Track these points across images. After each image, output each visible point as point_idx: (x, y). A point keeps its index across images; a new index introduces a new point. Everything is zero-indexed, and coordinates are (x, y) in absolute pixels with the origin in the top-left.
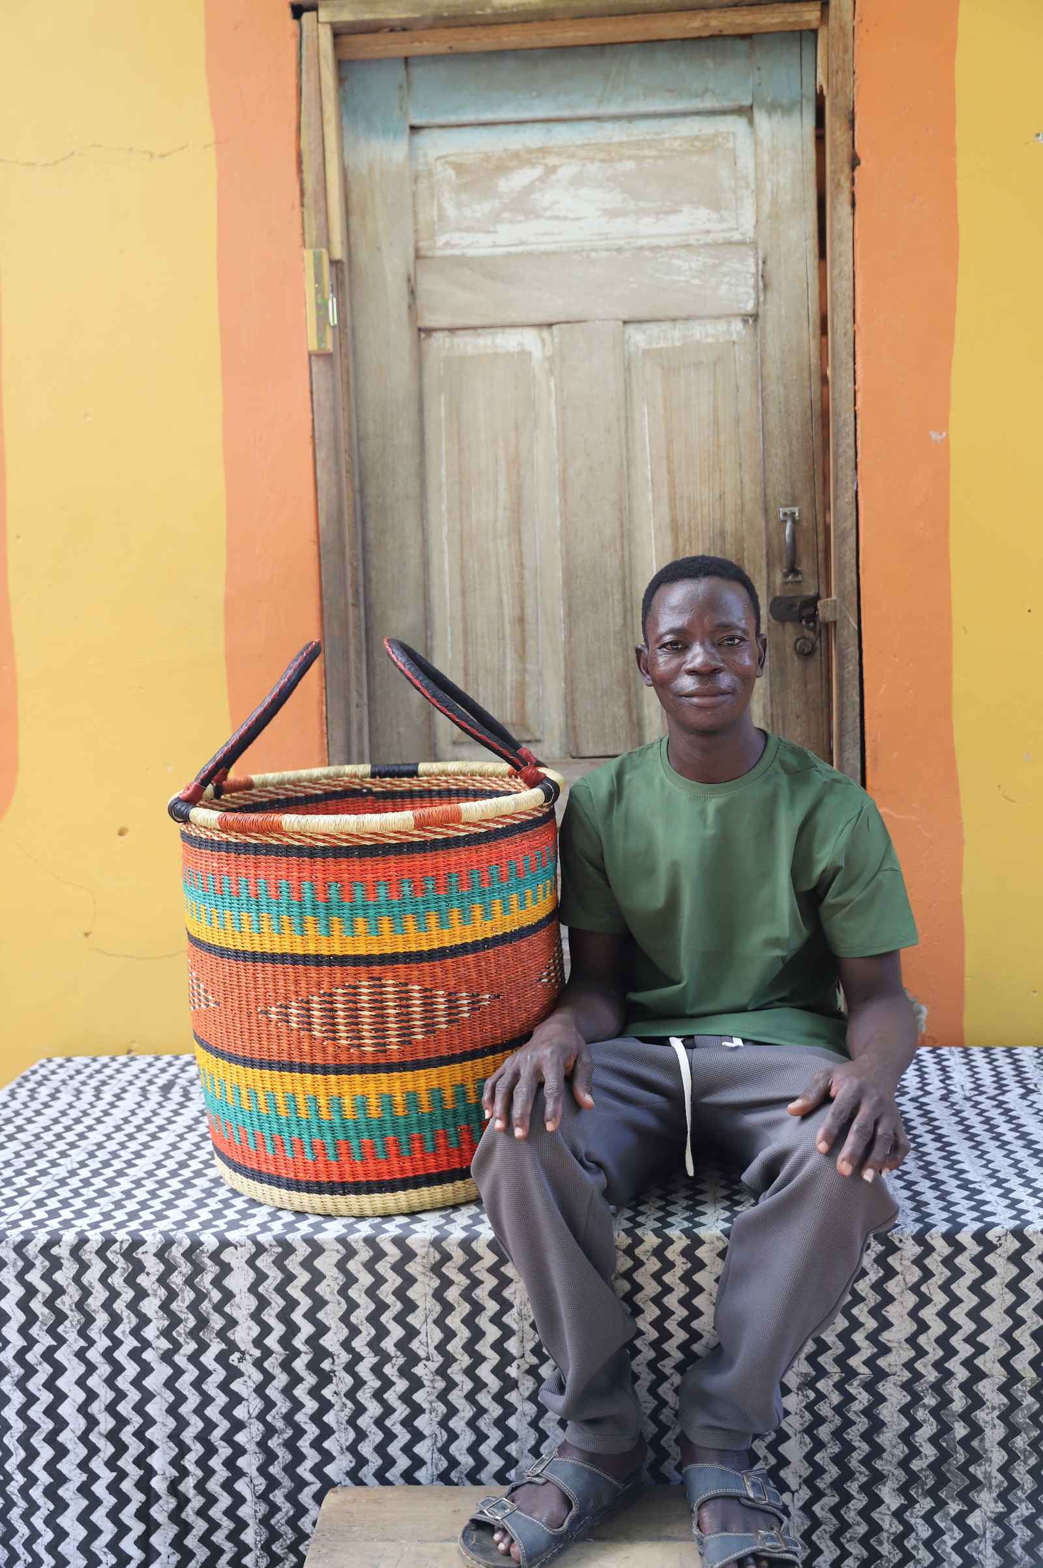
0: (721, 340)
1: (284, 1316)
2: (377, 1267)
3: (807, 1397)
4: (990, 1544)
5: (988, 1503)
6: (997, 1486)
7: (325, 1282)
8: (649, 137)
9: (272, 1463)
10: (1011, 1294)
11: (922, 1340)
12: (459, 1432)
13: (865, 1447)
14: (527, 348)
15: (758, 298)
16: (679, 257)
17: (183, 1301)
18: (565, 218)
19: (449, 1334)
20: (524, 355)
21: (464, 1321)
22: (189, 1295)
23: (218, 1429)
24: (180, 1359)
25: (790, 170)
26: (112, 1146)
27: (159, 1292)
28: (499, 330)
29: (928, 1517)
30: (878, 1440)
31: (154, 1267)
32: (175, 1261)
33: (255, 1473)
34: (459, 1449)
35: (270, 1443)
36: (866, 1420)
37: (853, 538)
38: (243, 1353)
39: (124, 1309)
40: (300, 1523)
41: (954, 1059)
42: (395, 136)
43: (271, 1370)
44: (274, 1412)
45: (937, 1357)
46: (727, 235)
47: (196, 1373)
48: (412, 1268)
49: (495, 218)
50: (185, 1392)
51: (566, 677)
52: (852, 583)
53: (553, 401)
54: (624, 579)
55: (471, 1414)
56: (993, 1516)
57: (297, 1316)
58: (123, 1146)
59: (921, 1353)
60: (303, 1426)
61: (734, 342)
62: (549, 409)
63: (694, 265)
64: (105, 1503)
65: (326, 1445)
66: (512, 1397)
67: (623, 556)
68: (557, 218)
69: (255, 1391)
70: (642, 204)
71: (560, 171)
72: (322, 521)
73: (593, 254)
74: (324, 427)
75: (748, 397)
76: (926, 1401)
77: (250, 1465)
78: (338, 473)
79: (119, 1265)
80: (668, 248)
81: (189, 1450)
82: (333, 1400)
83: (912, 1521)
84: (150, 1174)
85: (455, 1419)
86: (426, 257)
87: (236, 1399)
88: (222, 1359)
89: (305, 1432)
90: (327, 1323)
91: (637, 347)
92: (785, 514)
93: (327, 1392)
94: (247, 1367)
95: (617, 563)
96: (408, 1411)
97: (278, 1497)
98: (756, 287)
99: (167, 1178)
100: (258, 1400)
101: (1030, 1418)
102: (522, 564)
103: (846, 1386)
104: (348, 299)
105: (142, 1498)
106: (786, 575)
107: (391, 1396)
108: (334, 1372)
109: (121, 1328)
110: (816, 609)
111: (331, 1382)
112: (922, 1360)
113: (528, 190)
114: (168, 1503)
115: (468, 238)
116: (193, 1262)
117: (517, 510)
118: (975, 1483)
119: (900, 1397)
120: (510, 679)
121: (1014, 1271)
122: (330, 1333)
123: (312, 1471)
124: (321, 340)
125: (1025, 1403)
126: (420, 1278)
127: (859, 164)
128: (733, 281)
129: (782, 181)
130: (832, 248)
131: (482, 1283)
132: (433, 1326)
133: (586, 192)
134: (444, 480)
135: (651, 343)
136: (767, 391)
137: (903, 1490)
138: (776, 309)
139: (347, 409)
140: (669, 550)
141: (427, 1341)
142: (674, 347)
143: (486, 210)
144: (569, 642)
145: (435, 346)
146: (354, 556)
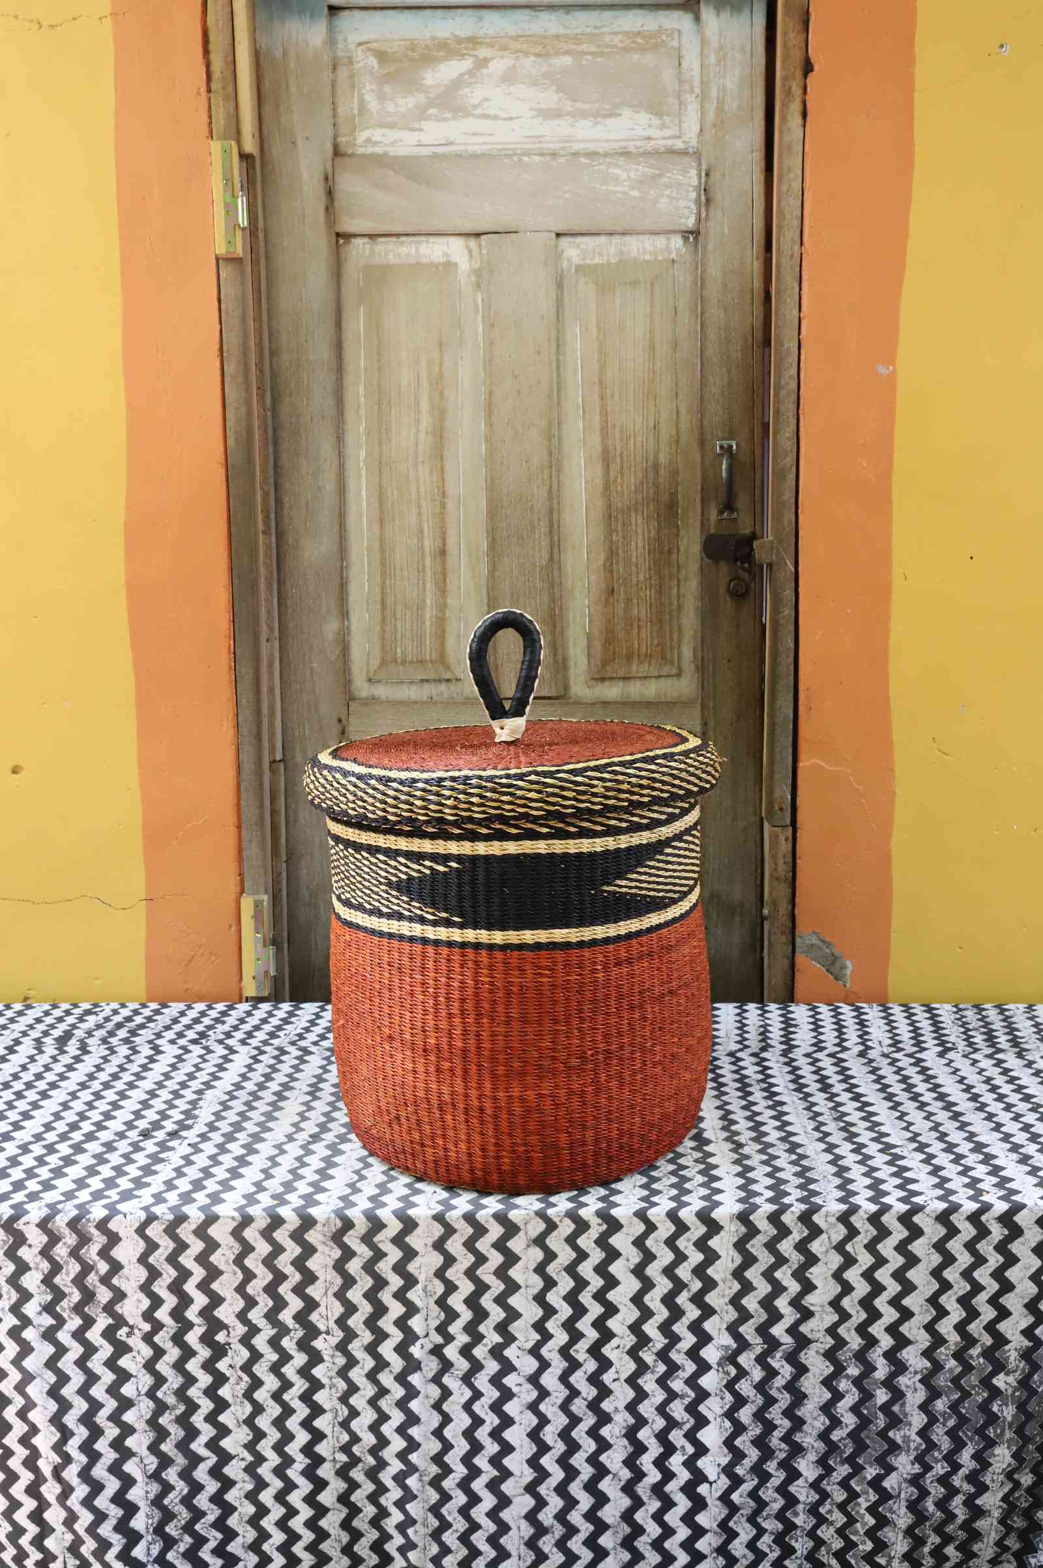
0: (660, 258)
1: (176, 1287)
2: (274, 1235)
3: (728, 1374)
4: (904, 1504)
5: (905, 1464)
6: (916, 1449)
7: (219, 1251)
8: (588, 30)
9: (164, 1440)
10: (937, 1255)
11: (846, 1303)
12: (360, 1409)
13: (787, 1424)
14: (454, 259)
15: (699, 213)
16: (617, 166)
17: (68, 1274)
18: (496, 117)
19: (350, 1309)
20: (449, 266)
21: (366, 1296)
22: (74, 1268)
23: (104, 1409)
24: (64, 1336)
25: (737, 73)
27: (41, 1266)
28: (423, 238)
29: (844, 1484)
30: (799, 1414)
31: (37, 1238)
32: (59, 1232)
33: (145, 1452)
34: (360, 1425)
35: (161, 1420)
36: (788, 1396)
37: (793, 476)
38: (132, 1327)
39: (3, 1284)
40: (195, 1502)
41: (873, 1014)
42: (312, 17)
43: (161, 1345)
44: (165, 1387)
45: (861, 1320)
46: (670, 142)
47: (81, 1350)
48: (312, 1237)
49: (421, 114)
50: (68, 1372)
52: (790, 522)
53: (480, 318)
54: (551, 511)
55: (372, 1393)
56: (909, 1477)
57: (190, 1287)
59: (844, 1316)
60: (196, 1400)
61: (673, 261)
62: (476, 328)
63: (632, 175)
65: (221, 1418)
66: (415, 1379)
67: (550, 488)
68: (486, 116)
69: (144, 1366)
70: (579, 105)
71: (490, 64)
72: (231, 442)
73: (525, 159)
74: (233, 340)
75: (685, 317)
76: (849, 1371)
77: (140, 1444)
78: (248, 389)
80: (606, 155)
81: (72, 1434)
82: (228, 1373)
83: (829, 1489)
84: (38, 1137)
85: (355, 1396)
86: (344, 155)
87: (124, 1376)
88: (109, 1334)
89: (199, 1407)
90: (222, 1294)
91: (570, 262)
92: (722, 447)
93: (222, 1366)
94: (136, 1342)
95: (544, 494)
96: (307, 1385)
97: (171, 1475)
98: (698, 201)
99: (56, 1143)
100: (148, 1376)
101: (951, 1381)
102: (444, 493)
103: (769, 1360)
104: (260, 199)
105: (31, 1476)
106: (721, 512)
107: (289, 1371)
108: (229, 1344)
110: (752, 549)
111: (226, 1354)
112: (846, 1324)
113: (457, 84)
114: (55, 1486)
115: (392, 135)
116: (79, 1233)
117: (439, 434)
118: (894, 1447)
119: (822, 1367)
120: (429, 613)
121: (942, 1231)
122: (225, 1304)
123: (207, 1445)
124: (230, 242)
125: (947, 1367)
126: (320, 1247)
127: (812, 70)
128: (673, 195)
129: (729, 86)
130: (780, 162)
131: (386, 1255)
132: (334, 1299)
133: (520, 90)
134: (362, 399)
135: (585, 258)
136: (707, 315)
137: (822, 1462)
138: (720, 226)
139: (258, 319)
140: (599, 481)
141: (327, 1314)
142: (609, 264)
143: (410, 106)
144: (493, 577)
145: (354, 253)
146: (265, 480)
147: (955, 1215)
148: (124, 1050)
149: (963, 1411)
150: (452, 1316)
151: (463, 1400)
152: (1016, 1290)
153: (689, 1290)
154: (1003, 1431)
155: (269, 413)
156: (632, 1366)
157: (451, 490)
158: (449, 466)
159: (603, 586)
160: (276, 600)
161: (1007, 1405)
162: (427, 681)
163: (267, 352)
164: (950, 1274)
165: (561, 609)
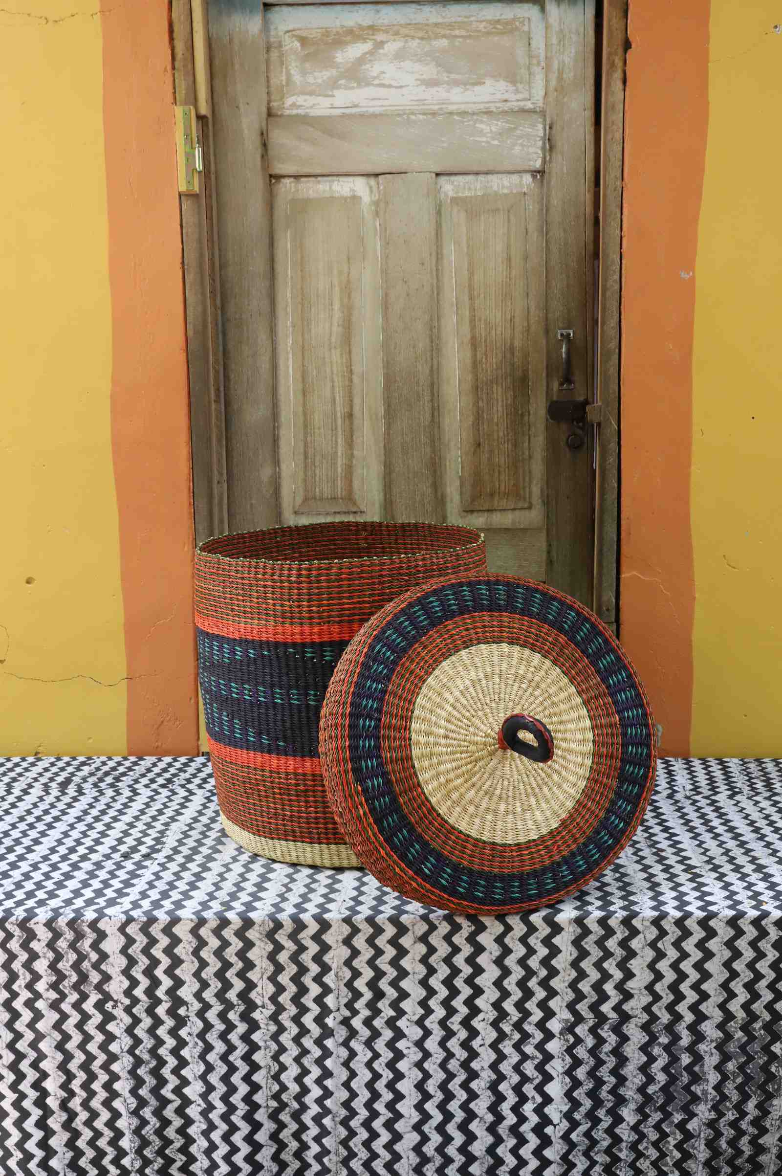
0: (515, 191)
1: (149, 972)
2: (223, 933)
3: (568, 1041)
4: (703, 1142)
5: (703, 1111)
6: (712, 1100)
7: (181, 946)
8: (459, 19)
9: (141, 1087)
10: (728, 951)
11: (658, 987)
12: (287, 1065)
13: (613, 1080)
14: (359, 194)
15: (544, 158)
16: (482, 122)
17: (67, 961)
18: (390, 86)
19: (280, 989)
20: (355, 199)
21: (292, 979)
22: (73, 957)
23: (97, 1061)
24: (66, 1007)
25: (573, 50)
27: (47, 955)
28: (335, 178)
29: (657, 1127)
30: (622, 1073)
31: (44, 934)
32: (61, 930)
33: (127, 1095)
34: (287, 1078)
35: (139, 1071)
36: (614, 1059)
37: (617, 356)
38: (116, 1002)
39: (20, 967)
40: (165, 1133)
41: (678, 766)
42: (251, 11)
43: (138, 1015)
44: (141, 1047)
45: (669, 1001)
46: (522, 104)
47: (79, 1017)
48: (252, 934)
49: (334, 84)
50: (70, 1033)
51: (385, 462)
52: (614, 392)
53: (378, 238)
54: (432, 384)
55: (297, 1053)
56: (707, 1121)
57: (159, 972)
58: (24, 834)
59: (657, 998)
60: (165, 1058)
61: (525, 193)
62: (376, 245)
63: (493, 129)
64: (11, 1115)
65: (183, 1072)
66: (329, 1043)
67: (432, 367)
68: (382, 85)
69: (125, 1031)
70: (453, 76)
71: (386, 46)
72: (190, 333)
73: (413, 117)
74: (192, 257)
75: (534, 236)
76: (661, 1040)
77: (124, 1089)
78: (203, 294)
79: (16, 934)
80: (474, 114)
81: (75, 1077)
82: (187, 1039)
83: (645, 1131)
84: (45, 858)
85: (284, 1055)
86: (277, 116)
87: (110, 1038)
88: (99, 1006)
89: (167, 1062)
90: (183, 978)
91: (446, 195)
92: (562, 335)
93: (183, 1033)
94: (119, 1012)
95: (427, 371)
96: (247, 1048)
97: (147, 1113)
98: (543, 148)
99: (59, 862)
100: (129, 1038)
101: (739, 1048)
102: (351, 370)
103: (599, 1031)
104: (212, 149)
105: (40, 1112)
106: (561, 384)
107: (234, 1037)
108: (188, 1017)
109: (18, 983)
110: (585, 412)
111: (185, 1025)
112: (658, 1004)
113: (361, 61)
114: (61, 1116)
115: (311, 100)
116: (75, 931)
117: (348, 326)
118: (695, 1099)
119: (640, 1037)
120: (340, 462)
121: (731, 932)
122: (185, 986)
123: (173, 1091)
124: (189, 182)
125: (736, 1037)
126: (257, 943)
127: (630, 47)
128: (525, 143)
129: (567, 60)
130: (606, 119)
131: (307, 948)
132: (268, 982)
133: (407, 64)
134: (289, 300)
135: (457, 192)
136: (551, 234)
137: (640, 1110)
138: (560, 166)
139: (211, 240)
140: (469, 361)
141: (263, 992)
142: (476, 197)
143: (325, 78)
144: (389, 434)
145: (283, 189)
146: (216, 361)
147: (742, 920)
148: (110, 793)
149: (749, 1071)
150: (357, 995)
151: (366, 1060)
153: (538, 977)
155: (219, 312)
156: (494, 1035)
157: (356, 368)
158: (354, 350)
159: (472, 441)
160: (224, 452)
162: (339, 513)
163: (217, 265)
164: (738, 966)
165: (440, 458)
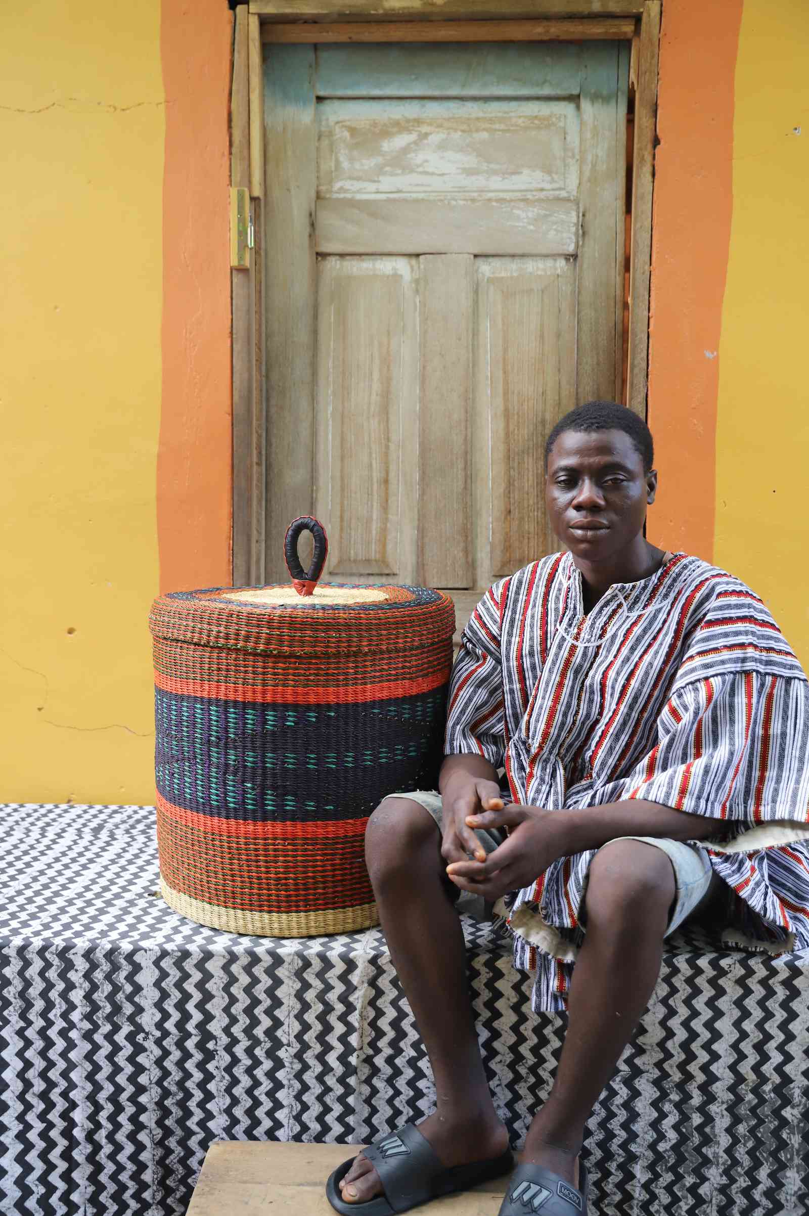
0: (549, 273)
1: (180, 1006)
2: (253, 970)
4: (715, 1208)
5: (715, 1175)
6: (724, 1164)
7: (213, 981)
8: (500, 115)
9: (167, 1117)
10: (737, 1010)
11: (669, 1045)
12: (310, 1104)
13: (624, 1135)
14: (399, 273)
15: (577, 242)
16: (519, 208)
17: (103, 993)
18: (433, 174)
19: (306, 1027)
20: (396, 277)
21: (318, 1018)
22: (107, 988)
23: (125, 1092)
24: (98, 1037)
25: (606, 145)
26: (51, 873)
27: (84, 986)
28: (378, 257)
29: (669, 1188)
30: (634, 1128)
31: (81, 965)
32: (98, 961)
33: (153, 1125)
34: (308, 1117)
35: (166, 1102)
36: (624, 1112)
38: (147, 1034)
39: (57, 997)
40: (188, 1162)
42: (305, 104)
43: (168, 1047)
44: (169, 1079)
45: (680, 1060)
46: (557, 192)
47: (110, 1048)
48: (281, 972)
49: (380, 170)
50: (101, 1063)
51: (418, 527)
53: (417, 313)
54: (466, 453)
55: (320, 1091)
56: (718, 1187)
57: (190, 1007)
58: (60, 873)
59: (669, 1055)
60: (191, 1091)
61: (558, 275)
62: (415, 320)
63: (530, 214)
64: (37, 1146)
65: (209, 1106)
66: (352, 1081)
67: (466, 436)
68: (426, 173)
69: (155, 1063)
70: (492, 166)
71: (430, 137)
72: (236, 398)
73: (454, 203)
74: (240, 326)
75: (566, 315)
76: (672, 1097)
77: (150, 1120)
78: (250, 361)
79: (54, 963)
80: (511, 201)
81: (102, 1108)
82: (215, 1073)
83: (657, 1191)
84: (80, 895)
85: (307, 1094)
86: (324, 199)
87: (140, 1069)
88: (130, 1037)
89: (193, 1095)
90: (213, 1013)
91: (483, 275)
93: (210, 1067)
94: (149, 1044)
95: (461, 440)
96: (271, 1085)
97: (172, 1142)
98: (577, 234)
99: (93, 899)
100: (158, 1070)
101: (749, 1110)
102: (388, 438)
104: (263, 228)
105: (66, 1143)
107: (259, 1073)
108: (217, 1051)
109: (54, 1011)
111: (214, 1058)
112: (669, 1062)
113: (405, 150)
114: (86, 1148)
115: (357, 185)
116: (112, 962)
117: (386, 396)
118: (706, 1162)
119: (651, 1092)
120: (375, 527)
121: (740, 991)
122: (215, 1021)
123: (198, 1124)
124: (241, 258)
125: (747, 1099)
126: (286, 981)
127: (659, 144)
128: (559, 229)
129: (600, 154)
130: (636, 207)
131: (333, 988)
132: (294, 1020)
133: (449, 154)
134: (331, 370)
135: (494, 274)
136: (583, 313)
137: (651, 1167)
138: (591, 252)
139: (259, 312)
140: (502, 433)
141: (288, 1031)
142: (512, 277)
143: (372, 165)
144: (423, 500)
145: (329, 266)
146: (259, 426)
148: (141, 839)
149: (759, 1135)
150: (380, 1034)
151: (387, 1097)
152: (798, 1039)
153: (553, 1025)
154: (792, 1156)
155: (264, 379)
156: (511, 1076)
157: (394, 437)
158: (392, 418)
159: (503, 508)
160: (263, 513)
161: (794, 1134)
162: (372, 575)
163: (264, 335)
164: (748, 1026)
165: (472, 524)
